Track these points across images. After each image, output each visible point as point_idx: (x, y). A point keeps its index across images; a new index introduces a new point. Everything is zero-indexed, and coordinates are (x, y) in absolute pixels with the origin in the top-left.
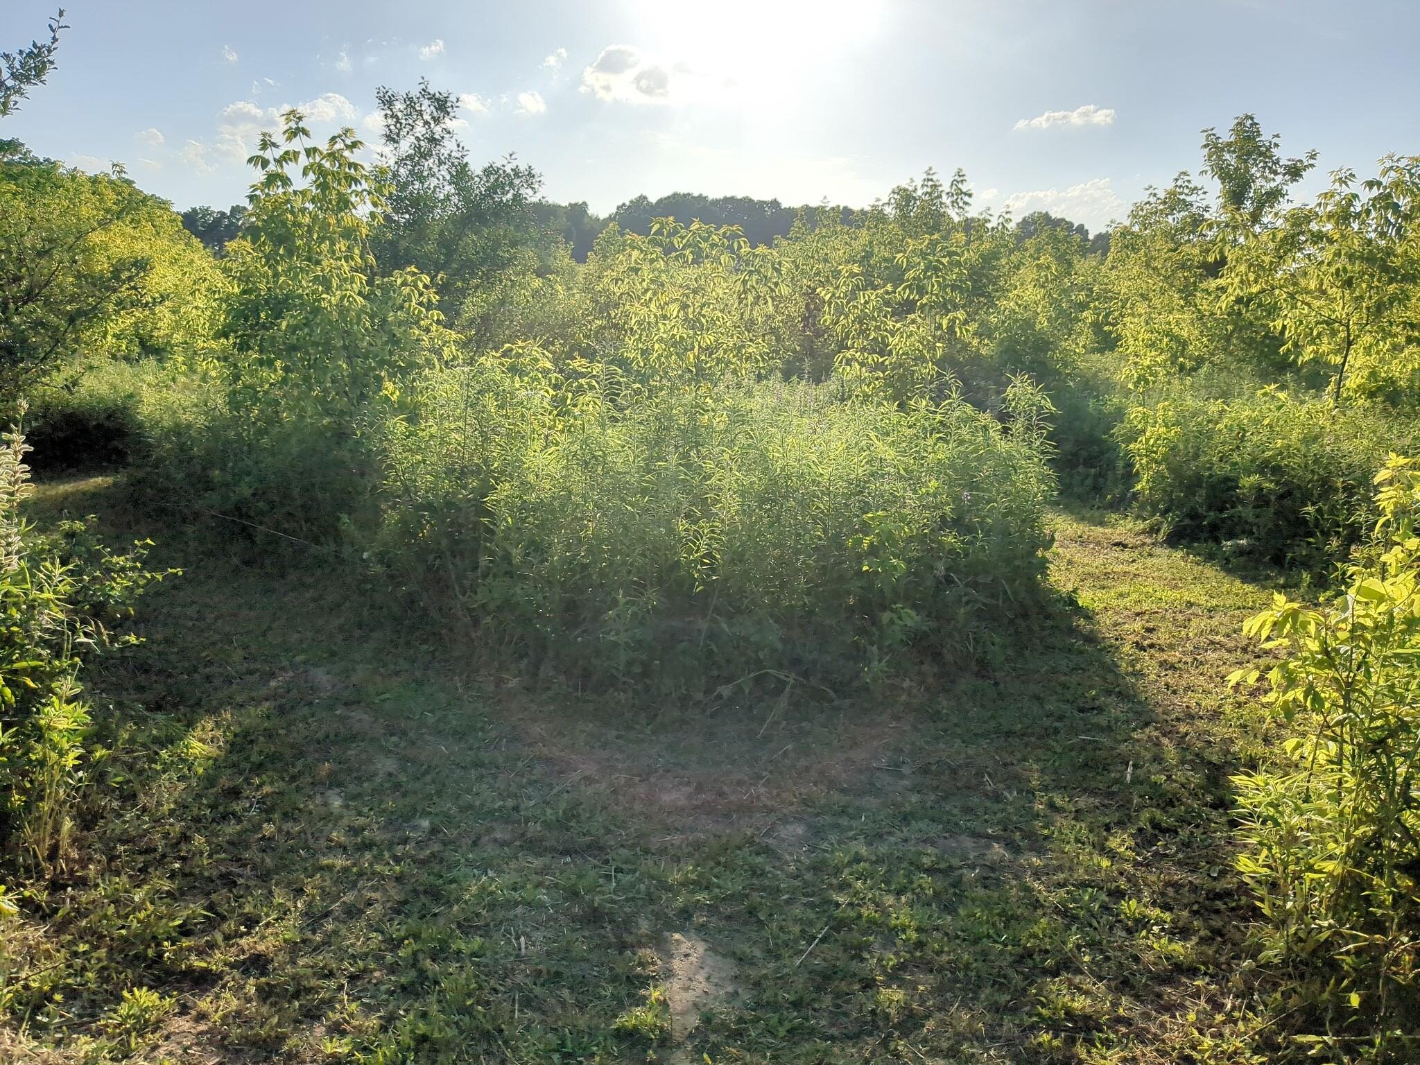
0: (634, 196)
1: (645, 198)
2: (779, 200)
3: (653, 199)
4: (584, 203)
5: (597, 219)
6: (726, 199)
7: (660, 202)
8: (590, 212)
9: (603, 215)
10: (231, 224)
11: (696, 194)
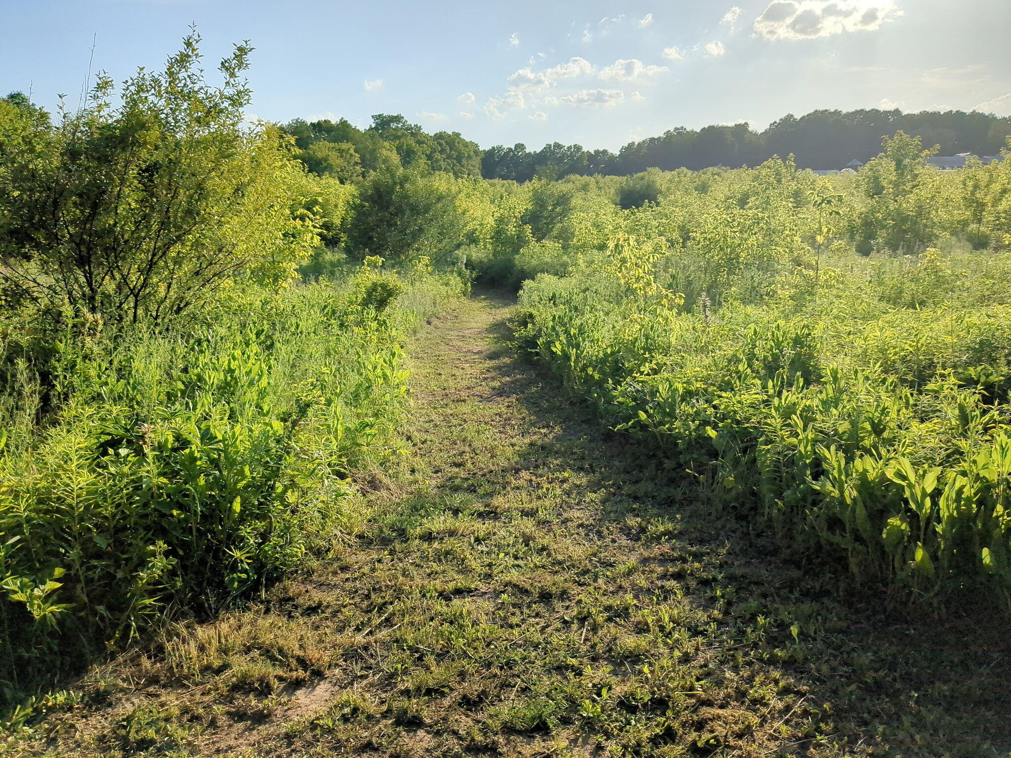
0: (783, 116)
1: (792, 116)
2: (900, 109)
3: (798, 117)
4: (746, 123)
5: (756, 134)
6: (857, 112)
7: (803, 118)
8: (750, 129)
9: (760, 130)
10: (514, 155)
11: (832, 110)
